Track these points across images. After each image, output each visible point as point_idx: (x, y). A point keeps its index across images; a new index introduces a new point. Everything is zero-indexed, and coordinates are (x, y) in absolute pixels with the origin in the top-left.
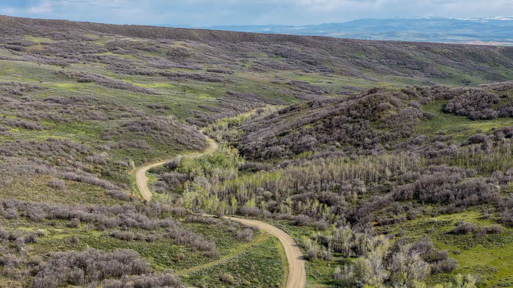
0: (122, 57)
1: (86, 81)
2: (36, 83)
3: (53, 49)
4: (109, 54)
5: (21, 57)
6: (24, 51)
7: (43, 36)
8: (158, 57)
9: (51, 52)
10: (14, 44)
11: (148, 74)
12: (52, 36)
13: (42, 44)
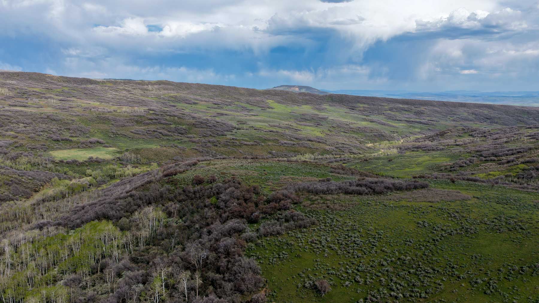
0: (393, 113)
1: (373, 122)
2: (355, 122)
3: (367, 109)
4: (389, 112)
5: (353, 112)
6: (356, 110)
7: (365, 104)
8: (409, 113)
9: (366, 110)
10: (353, 107)
11: (400, 121)
12: (368, 104)
13: (363, 107)
